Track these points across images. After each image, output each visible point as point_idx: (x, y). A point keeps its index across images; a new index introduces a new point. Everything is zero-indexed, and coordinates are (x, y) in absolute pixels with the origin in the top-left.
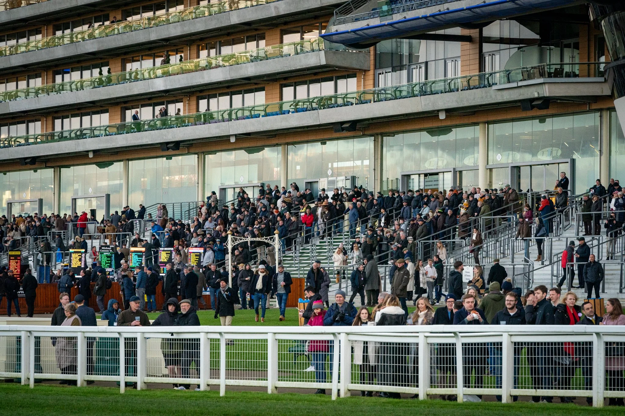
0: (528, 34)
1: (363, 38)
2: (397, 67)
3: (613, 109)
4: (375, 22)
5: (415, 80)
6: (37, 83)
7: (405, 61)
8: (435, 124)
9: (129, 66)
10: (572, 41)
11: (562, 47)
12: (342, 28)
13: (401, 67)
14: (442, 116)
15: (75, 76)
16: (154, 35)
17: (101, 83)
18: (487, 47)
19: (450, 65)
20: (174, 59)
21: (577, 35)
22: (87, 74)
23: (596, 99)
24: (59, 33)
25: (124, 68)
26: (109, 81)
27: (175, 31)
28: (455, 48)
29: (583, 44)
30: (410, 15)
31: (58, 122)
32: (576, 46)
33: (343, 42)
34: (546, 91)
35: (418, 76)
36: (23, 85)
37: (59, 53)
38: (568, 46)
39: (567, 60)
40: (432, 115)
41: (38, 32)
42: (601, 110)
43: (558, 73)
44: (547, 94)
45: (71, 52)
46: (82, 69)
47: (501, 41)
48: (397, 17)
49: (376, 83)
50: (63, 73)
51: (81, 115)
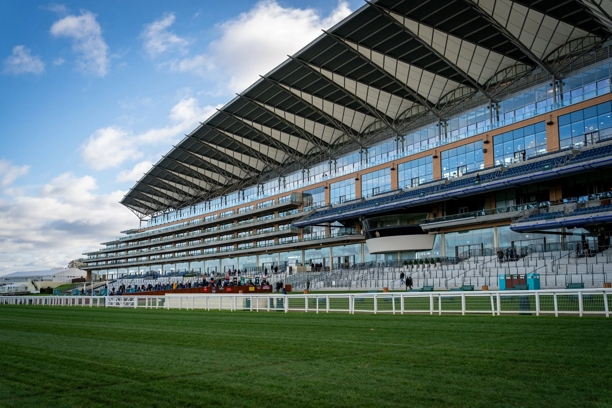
0: (341, 225)
1: (302, 225)
2: (308, 233)
3: (365, 242)
4: (306, 221)
5: (313, 236)
6: (216, 238)
7: (310, 232)
8: (319, 247)
9: (239, 234)
10: (354, 226)
11: (351, 228)
12: (297, 223)
13: (309, 233)
14: (321, 245)
15: (225, 236)
16: (246, 226)
17: (232, 238)
18: (331, 228)
19: (322, 232)
20: (251, 232)
21: (355, 225)
22: (228, 236)
23: (360, 240)
24: (221, 226)
25: (238, 234)
26: (234, 238)
27: (252, 225)
28: (324, 229)
29: (357, 227)
30: (315, 220)
31: (221, 248)
32: (355, 228)
33: (297, 227)
34: (349, 238)
35: (314, 235)
36: (212, 239)
37: (222, 231)
38: (353, 227)
39: (352, 231)
40: (319, 244)
41: (216, 226)
42: (361, 243)
43: (351, 234)
44: (349, 239)
45: (225, 230)
46: (227, 235)
47: (335, 226)
48: (312, 220)
49: (303, 237)
50: (222, 236)
51: (227, 246)
